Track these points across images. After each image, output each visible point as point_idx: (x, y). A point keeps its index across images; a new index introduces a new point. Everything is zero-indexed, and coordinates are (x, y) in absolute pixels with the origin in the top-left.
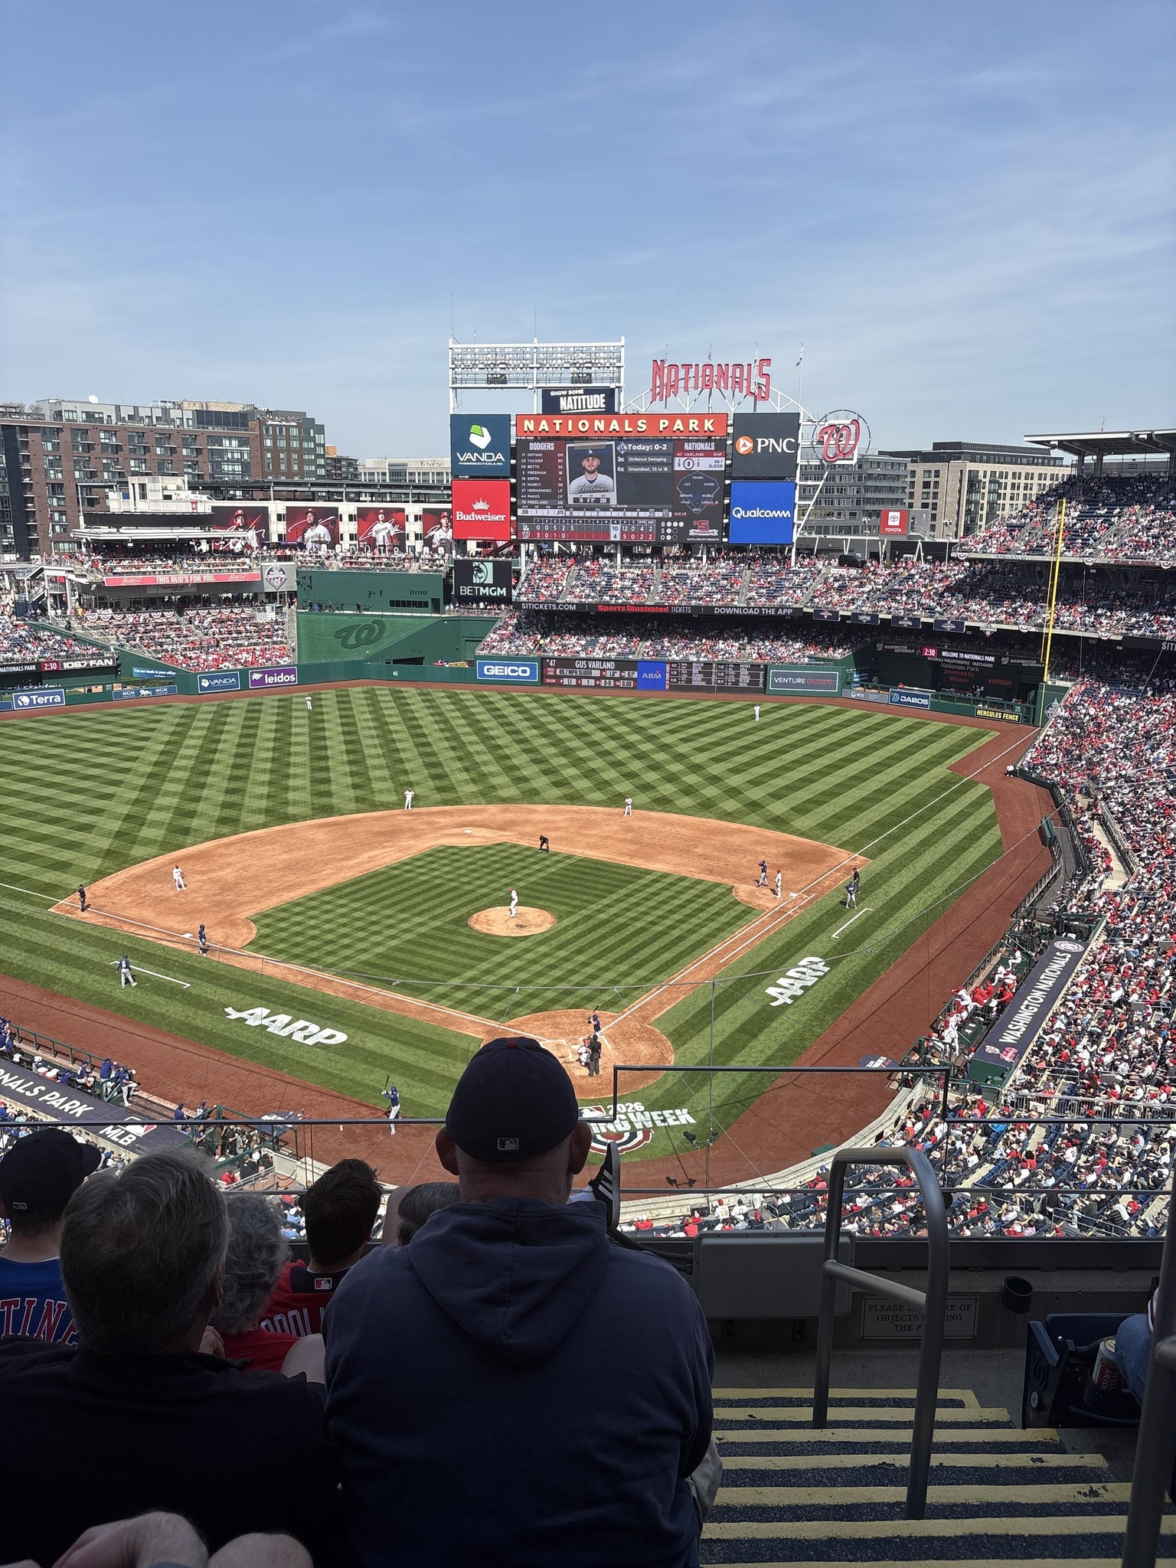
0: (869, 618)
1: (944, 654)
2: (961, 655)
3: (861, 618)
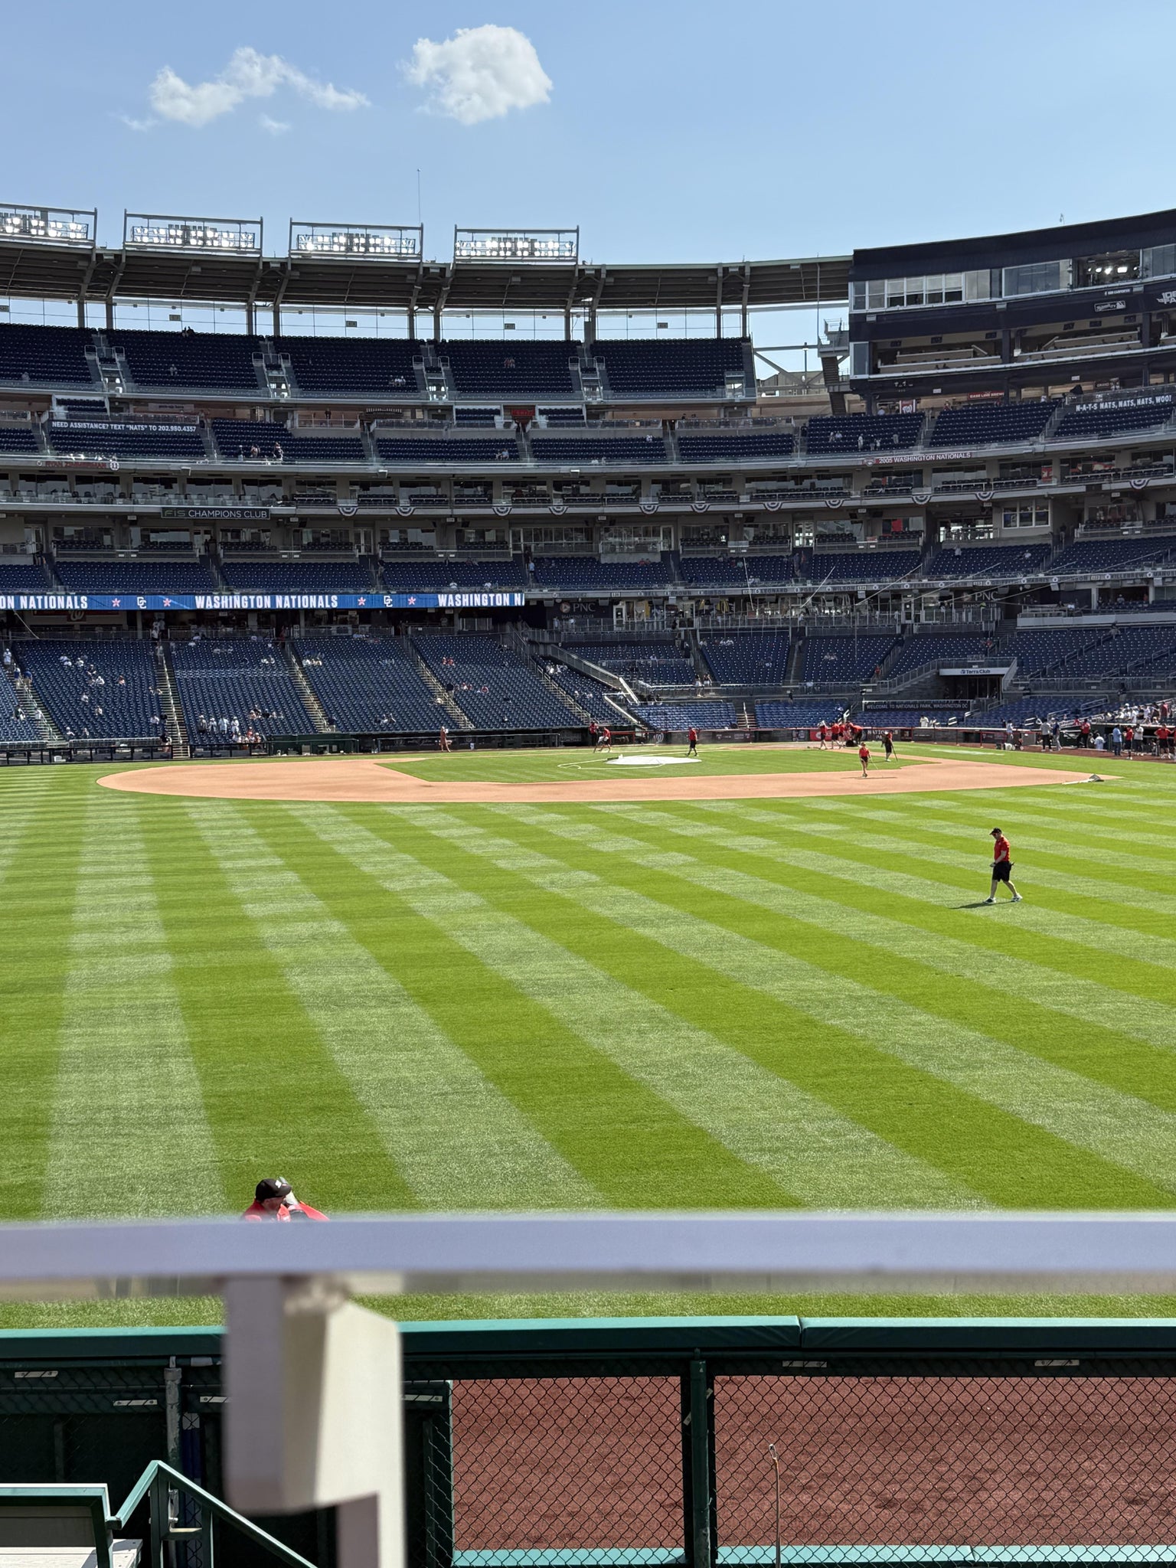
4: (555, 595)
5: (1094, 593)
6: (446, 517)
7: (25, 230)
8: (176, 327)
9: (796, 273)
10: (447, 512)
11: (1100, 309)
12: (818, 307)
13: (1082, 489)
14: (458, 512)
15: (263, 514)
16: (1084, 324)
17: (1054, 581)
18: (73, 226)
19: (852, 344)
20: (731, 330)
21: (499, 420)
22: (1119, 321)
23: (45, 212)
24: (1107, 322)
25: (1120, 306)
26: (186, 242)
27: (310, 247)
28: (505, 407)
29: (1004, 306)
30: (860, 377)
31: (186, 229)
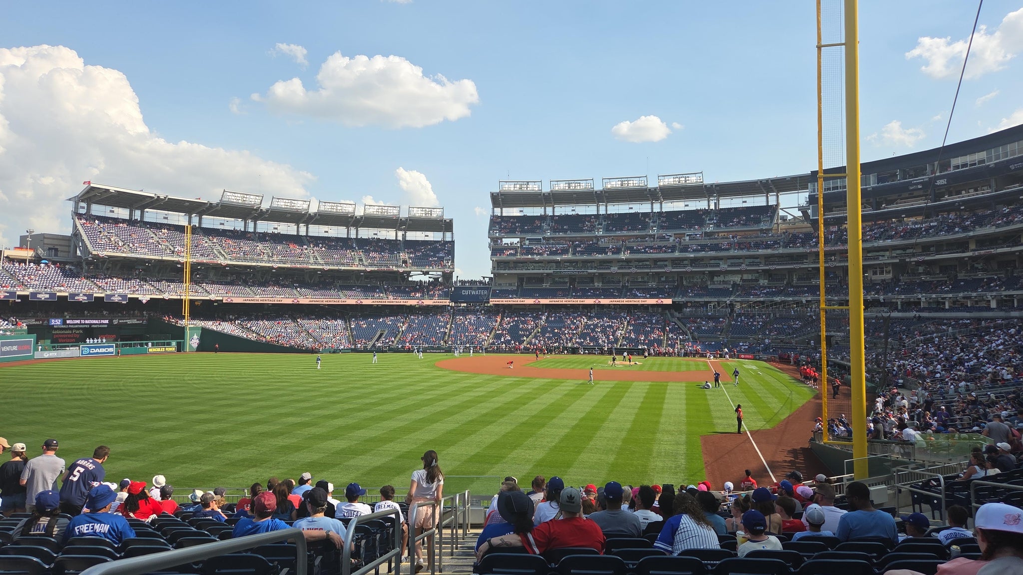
0: (47, 296)
1: (68, 322)
2: (83, 321)
3: (39, 296)
4: (683, 300)
5: (899, 303)
6: (649, 272)
7: (521, 188)
8: (574, 213)
9: (788, 181)
10: (649, 271)
11: (911, 188)
12: (798, 193)
13: (898, 261)
14: (652, 271)
15: (585, 273)
16: (906, 195)
17: (882, 298)
18: (535, 186)
19: (811, 206)
20: (772, 201)
21: (672, 239)
22: (921, 193)
23: (528, 182)
24: (916, 194)
25: (920, 187)
26: (569, 188)
27: (609, 186)
28: (675, 234)
29: (871, 189)
30: (814, 218)
31: (569, 184)
